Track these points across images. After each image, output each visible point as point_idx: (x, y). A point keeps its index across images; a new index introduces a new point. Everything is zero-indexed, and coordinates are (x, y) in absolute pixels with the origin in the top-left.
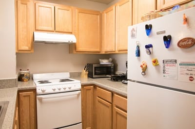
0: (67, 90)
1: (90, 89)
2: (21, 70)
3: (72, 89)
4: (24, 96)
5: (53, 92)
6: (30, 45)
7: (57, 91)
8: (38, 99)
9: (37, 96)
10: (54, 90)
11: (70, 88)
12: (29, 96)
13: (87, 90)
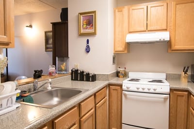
0: (152, 91)
1: (183, 96)
2: (119, 68)
3: (156, 92)
4: (113, 89)
5: (136, 90)
6: (123, 47)
7: (141, 90)
8: (124, 95)
9: (123, 92)
10: (138, 89)
11: (155, 90)
12: (117, 90)
13: (178, 96)
